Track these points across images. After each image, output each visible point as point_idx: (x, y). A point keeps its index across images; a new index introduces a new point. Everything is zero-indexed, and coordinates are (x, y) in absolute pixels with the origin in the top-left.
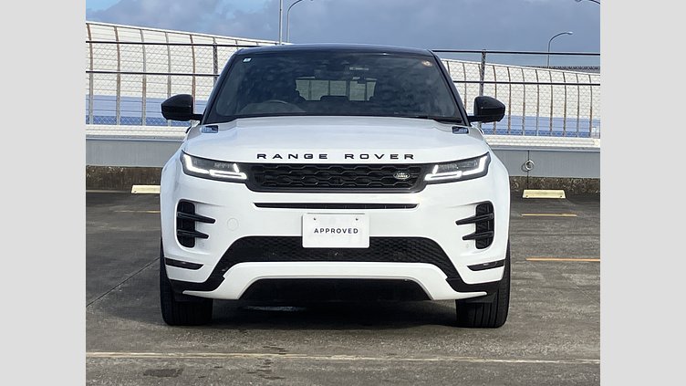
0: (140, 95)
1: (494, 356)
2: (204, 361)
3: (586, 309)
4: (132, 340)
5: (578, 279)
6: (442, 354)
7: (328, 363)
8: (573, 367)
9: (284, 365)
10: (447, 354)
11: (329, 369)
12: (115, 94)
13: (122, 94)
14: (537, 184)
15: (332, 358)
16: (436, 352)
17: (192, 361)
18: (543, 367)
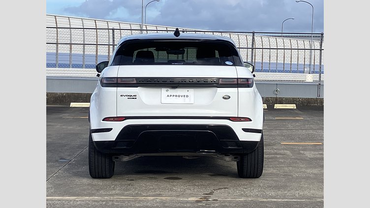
0: (69, 52)
1: (272, 197)
2: (124, 202)
3: (315, 171)
4: (84, 190)
5: (309, 154)
6: (245, 196)
7: (187, 202)
8: (312, 203)
9: (165, 203)
10: (247, 197)
11: (188, 205)
12: (55, 51)
13: (59, 52)
14: (281, 101)
15: (189, 199)
16: (242, 195)
17: (117, 201)
18: (297, 203)
